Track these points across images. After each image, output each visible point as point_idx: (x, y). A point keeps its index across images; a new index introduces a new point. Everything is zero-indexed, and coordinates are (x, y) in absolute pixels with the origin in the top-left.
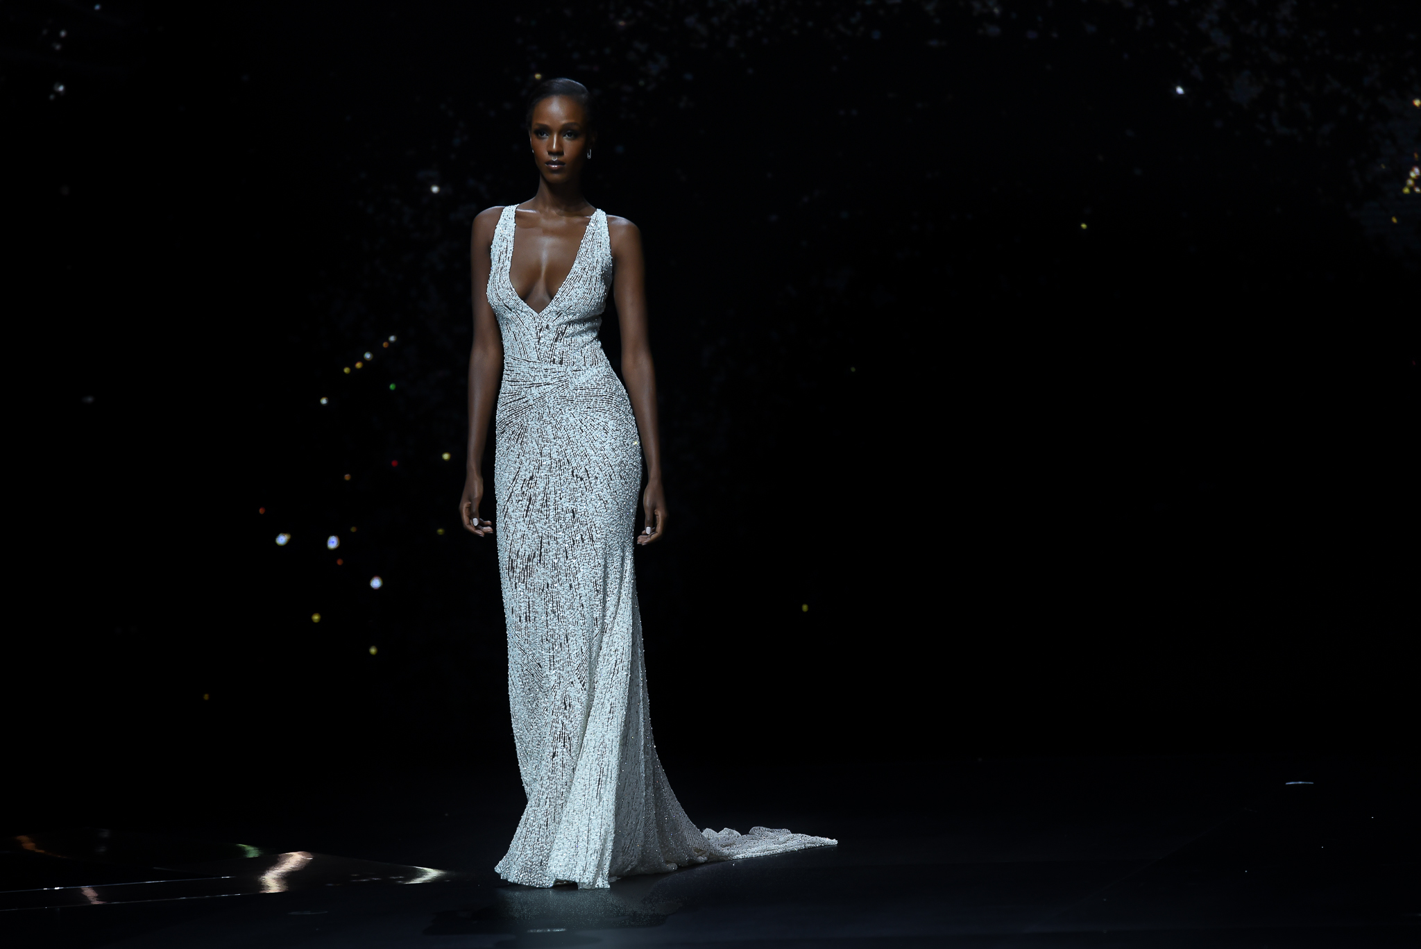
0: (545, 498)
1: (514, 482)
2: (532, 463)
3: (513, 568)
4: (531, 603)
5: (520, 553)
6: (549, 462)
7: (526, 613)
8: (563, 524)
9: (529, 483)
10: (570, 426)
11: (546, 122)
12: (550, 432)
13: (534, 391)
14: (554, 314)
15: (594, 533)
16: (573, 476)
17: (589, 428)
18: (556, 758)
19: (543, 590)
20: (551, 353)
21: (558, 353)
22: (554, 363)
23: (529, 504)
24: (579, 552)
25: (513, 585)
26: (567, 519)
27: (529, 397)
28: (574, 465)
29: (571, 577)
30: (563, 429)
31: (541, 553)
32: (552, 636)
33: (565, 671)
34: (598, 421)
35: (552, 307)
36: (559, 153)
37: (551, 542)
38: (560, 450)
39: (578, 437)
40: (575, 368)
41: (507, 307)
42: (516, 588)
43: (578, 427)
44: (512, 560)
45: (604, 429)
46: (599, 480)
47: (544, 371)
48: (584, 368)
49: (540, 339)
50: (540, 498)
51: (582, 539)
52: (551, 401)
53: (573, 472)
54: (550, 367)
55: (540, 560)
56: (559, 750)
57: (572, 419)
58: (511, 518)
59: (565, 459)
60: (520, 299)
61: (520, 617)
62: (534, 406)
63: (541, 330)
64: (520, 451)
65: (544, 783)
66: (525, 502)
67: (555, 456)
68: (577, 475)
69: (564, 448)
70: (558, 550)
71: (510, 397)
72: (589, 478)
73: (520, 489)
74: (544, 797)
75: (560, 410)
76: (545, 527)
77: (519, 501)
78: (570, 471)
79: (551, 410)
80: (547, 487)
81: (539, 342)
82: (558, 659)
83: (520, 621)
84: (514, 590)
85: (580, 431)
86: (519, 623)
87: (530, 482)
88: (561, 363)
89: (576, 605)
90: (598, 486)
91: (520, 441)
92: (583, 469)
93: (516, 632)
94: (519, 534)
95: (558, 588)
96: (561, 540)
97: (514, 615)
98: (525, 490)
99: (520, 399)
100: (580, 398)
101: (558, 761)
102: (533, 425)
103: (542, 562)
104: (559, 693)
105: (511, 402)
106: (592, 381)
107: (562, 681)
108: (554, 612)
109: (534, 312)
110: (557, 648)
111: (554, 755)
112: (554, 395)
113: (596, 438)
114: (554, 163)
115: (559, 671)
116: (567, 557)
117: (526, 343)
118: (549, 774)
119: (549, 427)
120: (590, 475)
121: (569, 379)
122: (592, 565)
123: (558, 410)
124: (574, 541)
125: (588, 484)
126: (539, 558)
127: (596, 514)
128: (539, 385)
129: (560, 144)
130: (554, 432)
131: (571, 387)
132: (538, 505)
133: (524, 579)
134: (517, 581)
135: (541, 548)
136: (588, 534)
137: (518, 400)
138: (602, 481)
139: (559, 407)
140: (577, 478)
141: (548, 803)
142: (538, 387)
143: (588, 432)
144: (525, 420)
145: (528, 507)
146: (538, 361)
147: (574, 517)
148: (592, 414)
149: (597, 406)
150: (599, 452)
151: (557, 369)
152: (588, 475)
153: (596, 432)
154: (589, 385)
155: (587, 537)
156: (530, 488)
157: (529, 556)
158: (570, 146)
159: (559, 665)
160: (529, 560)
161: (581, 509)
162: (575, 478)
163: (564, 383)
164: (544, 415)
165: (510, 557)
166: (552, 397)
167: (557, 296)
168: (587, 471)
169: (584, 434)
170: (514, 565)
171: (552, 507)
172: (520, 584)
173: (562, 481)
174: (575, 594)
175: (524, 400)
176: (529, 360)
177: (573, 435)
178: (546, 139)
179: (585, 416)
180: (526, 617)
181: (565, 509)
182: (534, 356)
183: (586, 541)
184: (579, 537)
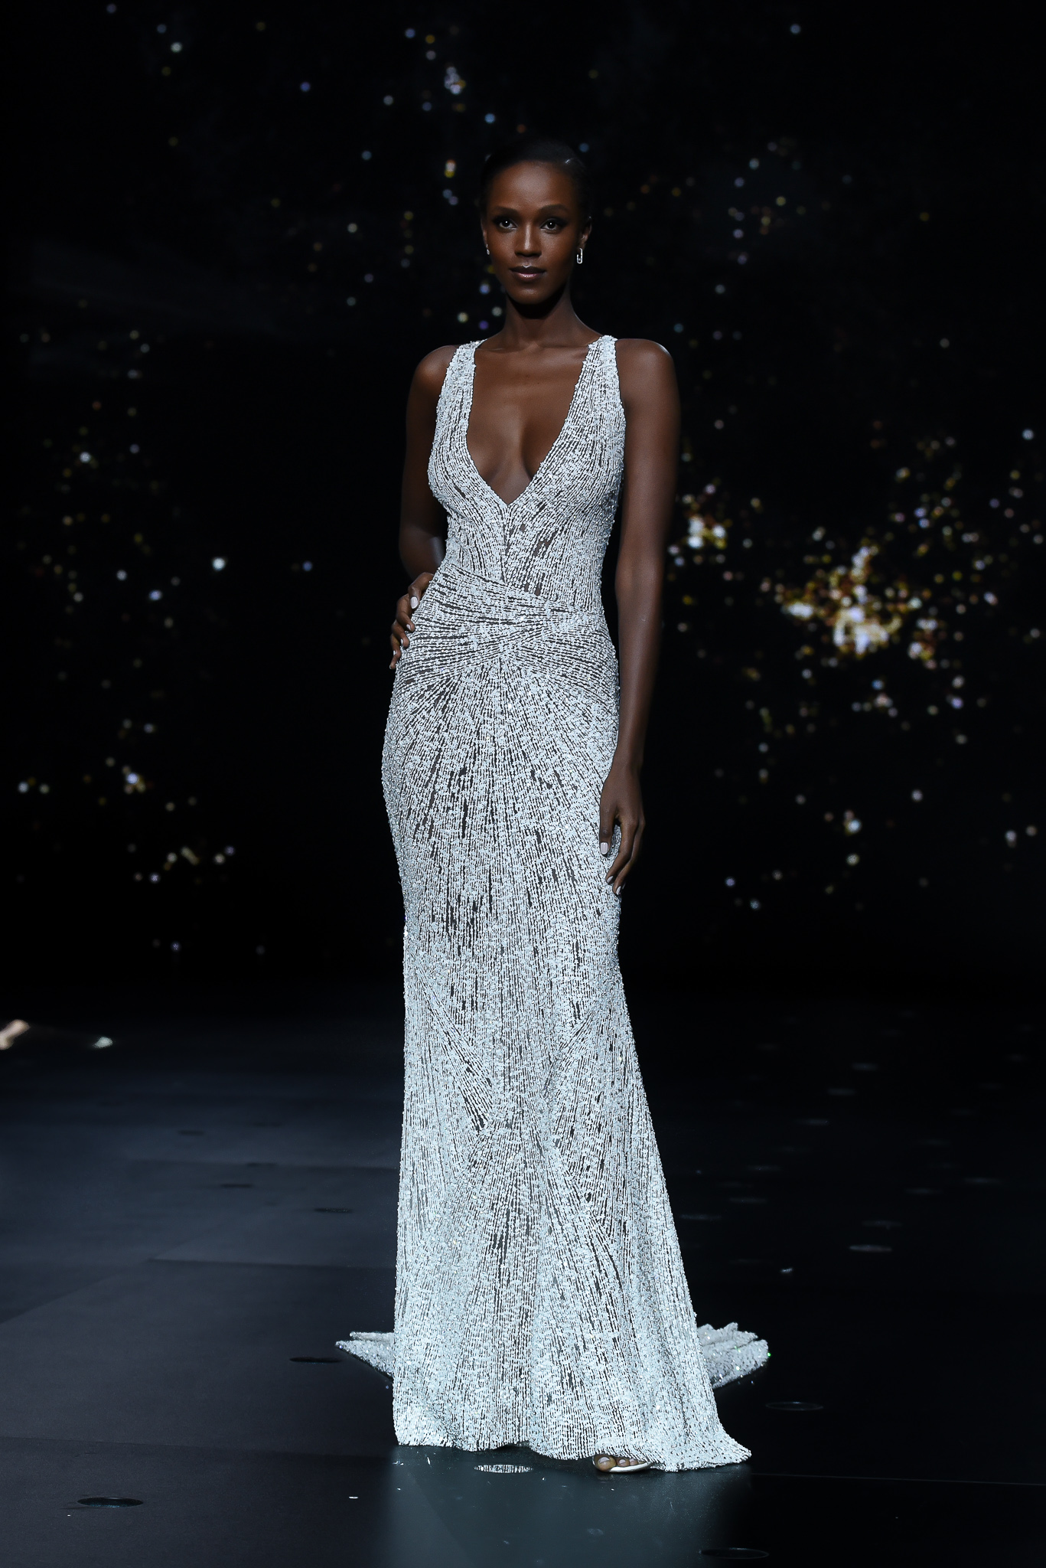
0: (490, 809)
1: (435, 775)
2: (464, 746)
3: (453, 921)
4: (478, 979)
5: (462, 899)
6: (492, 750)
7: (472, 996)
8: (522, 852)
9: (459, 780)
10: (530, 699)
11: (513, 206)
12: (496, 701)
13: (484, 629)
14: (533, 506)
15: (575, 868)
16: (535, 780)
17: (560, 707)
19: (495, 959)
20: (524, 572)
21: (534, 575)
22: (526, 590)
23: (465, 815)
24: (548, 895)
25: (456, 949)
26: (528, 845)
27: (473, 637)
28: (536, 762)
29: (537, 936)
30: (517, 700)
31: (491, 897)
32: (509, 1034)
33: (527, 1093)
34: (575, 701)
35: (531, 493)
36: (534, 254)
37: (504, 880)
38: (510, 734)
39: (541, 719)
40: (557, 605)
41: (459, 490)
42: (459, 953)
43: (544, 703)
44: (452, 909)
45: (584, 714)
46: (579, 791)
47: (507, 599)
48: (571, 609)
49: (509, 546)
50: (480, 806)
51: (554, 875)
52: (507, 653)
53: (533, 772)
54: (518, 595)
55: (491, 909)
57: (534, 688)
58: (440, 837)
59: (520, 750)
60: (480, 479)
61: (464, 1002)
62: (476, 654)
63: (511, 532)
64: (441, 721)
66: (458, 812)
67: (501, 741)
68: (540, 779)
69: (517, 731)
70: (516, 892)
71: (438, 629)
72: (562, 786)
73: (446, 788)
75: (519, 669)
76: (494, 855)
77: (449, 808)
78: (528, 770)
79: (504, 667)
80: (491, 791)
81: (507, 551)
82: (516, 1073)
83: (464, 1008)
84: (457, 957)
85: (547, 711)
86: (462, 1012)
87: (462, 778)
88: (538, 592)
89: (542, 982)
90: (579, 800)
91: (441, 704)
92: (551, 771)
93: (457, 1026)
94: (458, 866)
95: (516, 953)
96: (520, 876)
97: (454, 998)
98: (455, 791)
99: (455, 637)
100: (555, 657)
102: (471, 683)
103: (493, 911)
105: (437, 638)
106: (578, 633)
107: (526, 1109)
108: (511, 995)
109: (500, 501)
110: (514, 1055)
112: (514, 642)
113: (571, 727)
114: (527, 271)
115: (518, 1094)
116: (530, 904)
117: (486, 549)
119: (496, 693)
120: (563, 782)
121: (545, 622)
122: (572, 917)
123: (515, 668)
124: (540, 879)
125: (561, 794)
126: (488, 905)
127: (578, 839)
128: (494, 622)
129: (535, 240)
130: (503, 703)
131: (544, 637)
132: (479, 817)
133: (470, 941)
134: (461, 944)
135: (490, 889)
136: (565, 869)
137: (451, 638)
138: (585, 792)
139: (518, 664)
140: (541, 783)
142: (492, 624)
143: (559, 714)
144: (456, 673)
145: (464, 822)
146: (501, 582)
147: (539, 841)
148: (567, 687)
149: (578, 676)
150: (577, 749)
151: (529, 601)
152: (560, 781)
153: (572, 716)
154: (573, 640)
155: (562, 873)
156: (463, 789)
157: (474, 902)
158: (550, 243)
159: (518, 1084)
160: (475, 909)
161: (552, 828)
162: (538, 783)
163: (535, 627)
164: (490, 672)
165: (448, 903)
166: (511, 646)
167: (539, 476)
168: (557, 775)
169: (552, 716)
170: (456, 917)
171: (502, 824)
172: (465, 948)
173: (515, 784)
174: (541, 964)
175: (462, 641)
176: (487, 578)
177: (533, 714)
178: (513, 231)
179: (556, 687)
180: (472, 1001)
181: (523, 829)
182: (496, 573)
183: (561, 879)
184: (548, 873)
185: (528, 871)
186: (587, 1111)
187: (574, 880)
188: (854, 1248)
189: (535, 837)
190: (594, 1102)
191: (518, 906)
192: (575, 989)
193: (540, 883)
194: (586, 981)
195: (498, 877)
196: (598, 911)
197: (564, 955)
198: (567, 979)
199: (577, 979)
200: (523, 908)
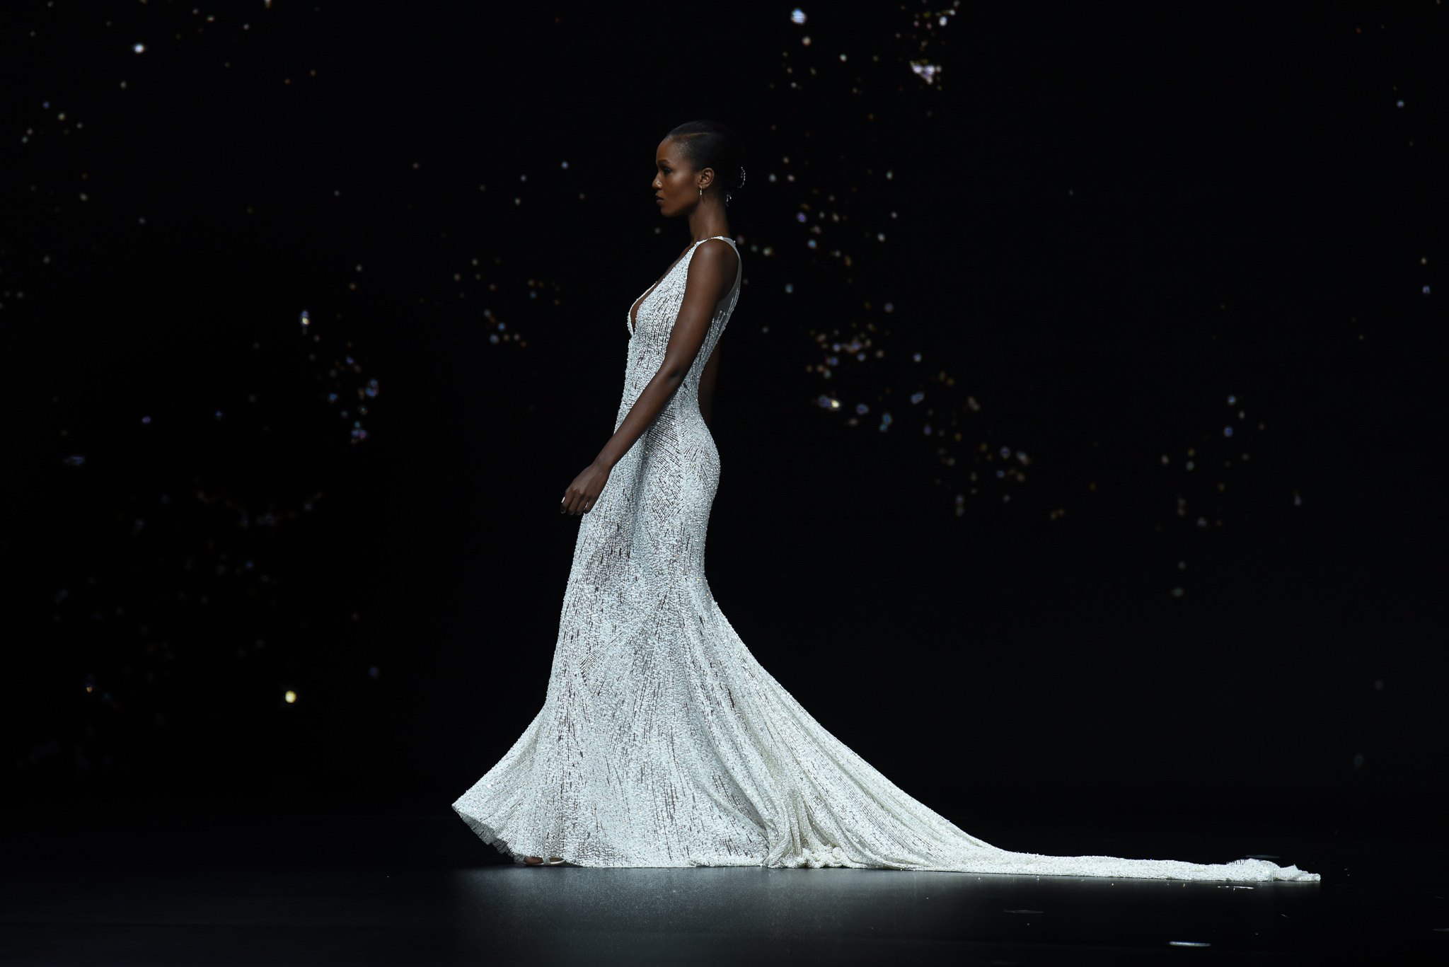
18: (561, 741)
51: (620, 552)
56: (564, 734)
65: (551, 763)
74: (551, 776)
101: (563, 744)
104: (564, 681)
111: (560, 738)
118: (556, 755)
141: (555, 781)
155: (624, 552)
183: (623, 555)
184: (617, 550)
185: (607, 544)
186: (611, 684)
187: (629, 557)
188: (1174, 943)
189: (617, 527)
190: (615, 681)
191: (594, 561)
192: (616, 617)
193: (611, 554)
194: (623, 614)
195: (589, 541)
196: (636, 577)
197: (613, 597)
198: (612, 611)
199: (619, 612)
200: (597, 563)
